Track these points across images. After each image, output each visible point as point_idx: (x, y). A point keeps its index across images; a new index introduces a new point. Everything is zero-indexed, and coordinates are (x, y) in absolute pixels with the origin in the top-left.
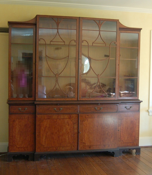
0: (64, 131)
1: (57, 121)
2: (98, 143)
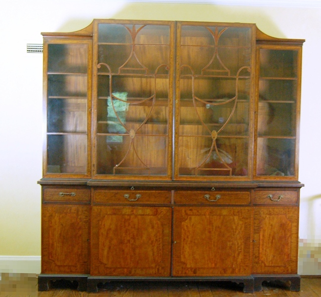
0: (145, 237)
1: (129, 219)
2: (212, 263)
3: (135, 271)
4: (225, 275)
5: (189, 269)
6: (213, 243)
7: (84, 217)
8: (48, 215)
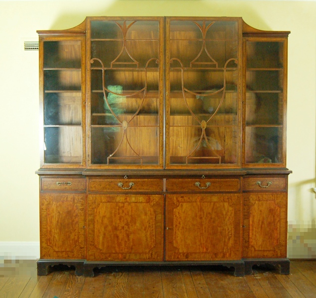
0: (138, 224)
1: (123, 207)
2: (203, 248)
3: (129, 256)
4: (217, 259)
5: (181, 254)
6: (204, 228)
7: (80, 205)
8: (46, 203)
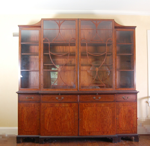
1: (59, 109)
2: (97, 129)
3: (61, 133)
4: (104, 135)
5: (87, 132)
6: (97, 119)
7: (38, 108)
8: (21, 107)
